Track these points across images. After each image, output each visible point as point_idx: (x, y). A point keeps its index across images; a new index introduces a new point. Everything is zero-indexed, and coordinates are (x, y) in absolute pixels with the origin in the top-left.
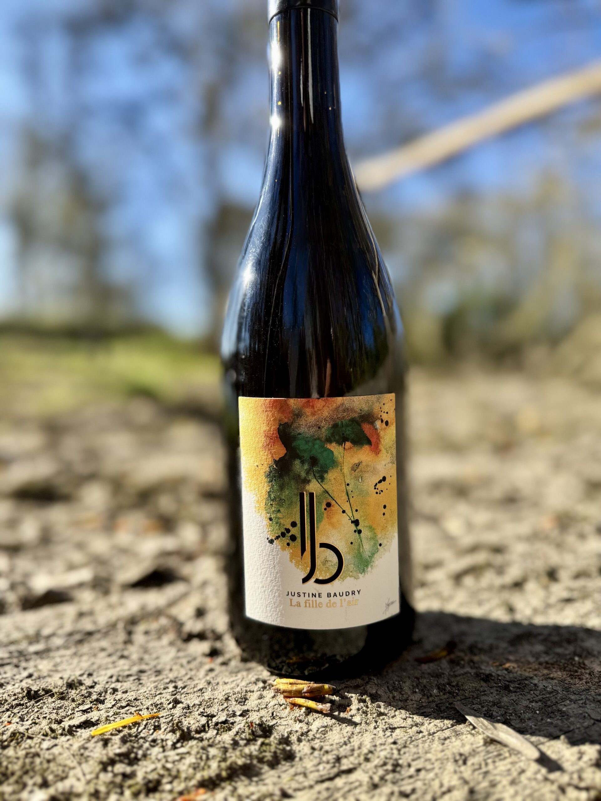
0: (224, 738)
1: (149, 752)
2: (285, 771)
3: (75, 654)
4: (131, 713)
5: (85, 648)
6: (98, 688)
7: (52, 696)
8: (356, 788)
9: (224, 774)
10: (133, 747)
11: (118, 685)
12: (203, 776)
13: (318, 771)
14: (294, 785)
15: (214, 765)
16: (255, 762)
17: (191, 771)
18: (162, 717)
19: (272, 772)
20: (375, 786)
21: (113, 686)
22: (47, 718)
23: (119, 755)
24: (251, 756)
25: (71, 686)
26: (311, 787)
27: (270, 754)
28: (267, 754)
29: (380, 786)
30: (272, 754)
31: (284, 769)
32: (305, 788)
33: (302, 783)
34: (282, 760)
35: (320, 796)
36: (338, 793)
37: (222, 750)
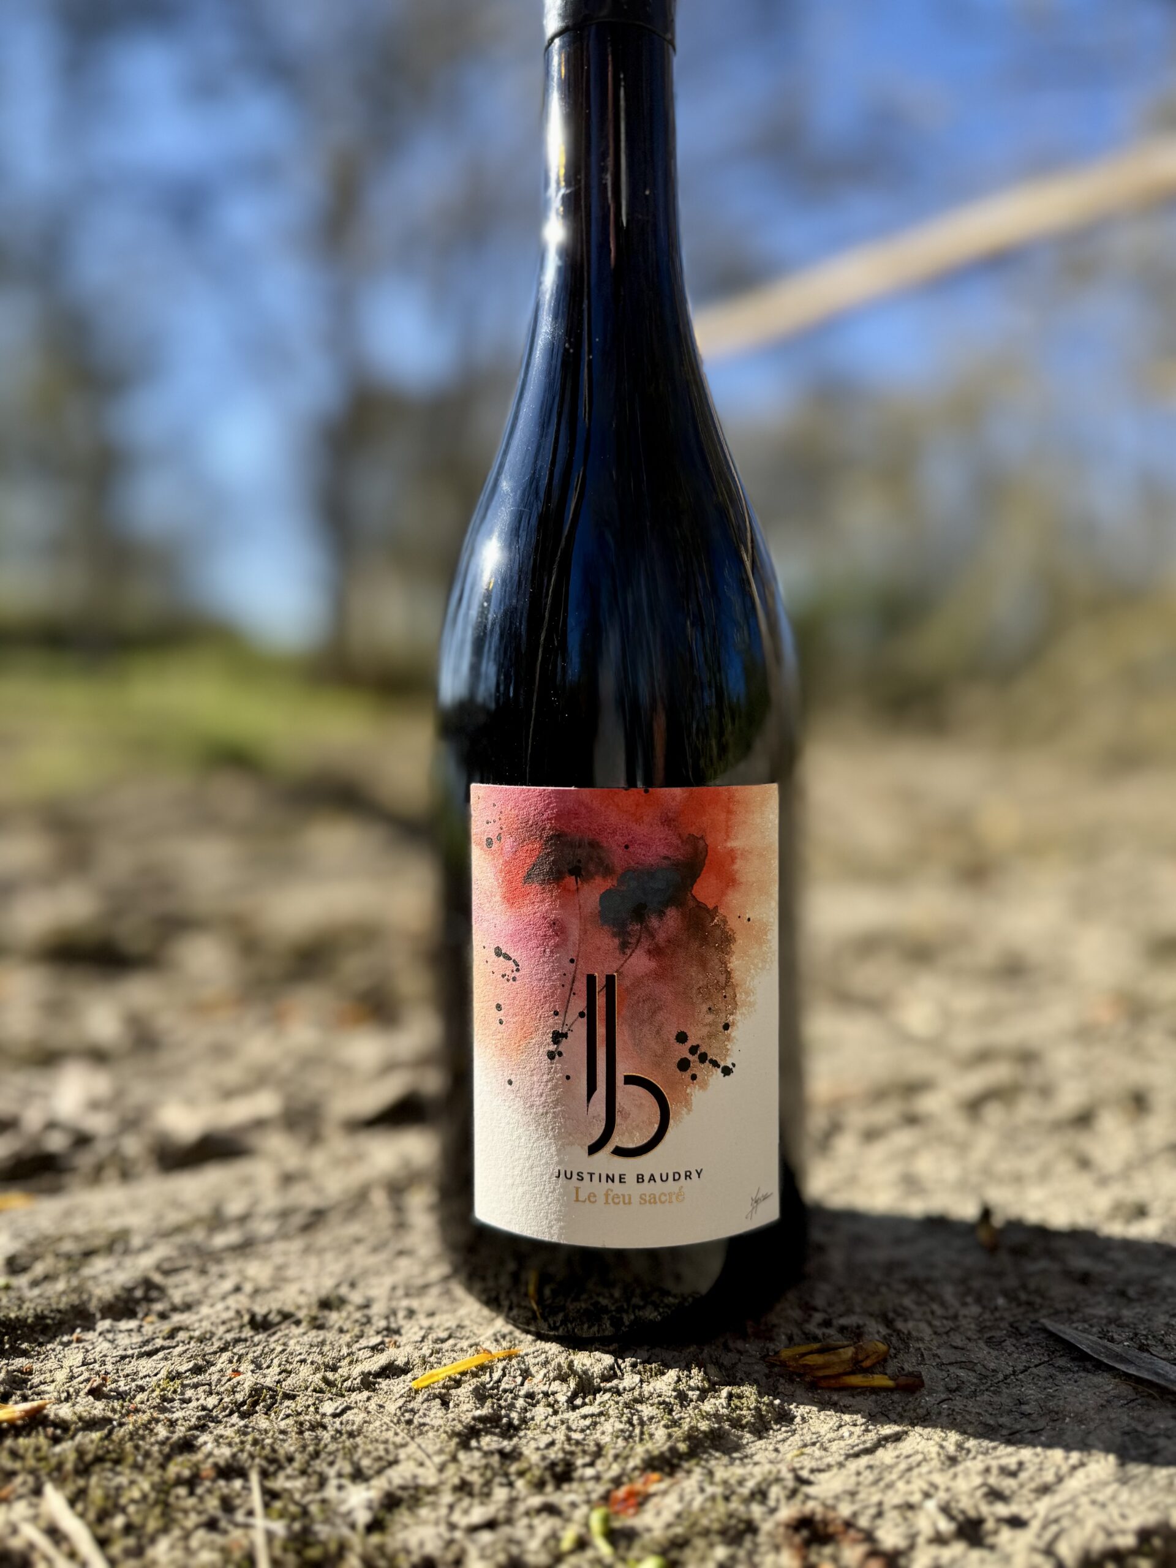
0: (657, 1388)
1: (528, 1415)
2: (784, 1440)
3: (307, 1250)
4: (462, 1350)
5: (323, 1238)
6: (377, 1309)
7: (298, 1323)
8: (919, 1465)
9: (682, 1447)
10: (500, 1406)
11: (415, 1304)
12: (647, 1451)
13: (842, 1438)
14: (808, 1463)
15: (660, 1433)
16: (726, 1426)
17: (621, 1443)
18: (527, 1355)
19: (761, 1443)
20: (953, 1461)
21: (405, 1303)
22: (309, 1361)
23: (481, 1420)
24: (717, 1416)
25: (326, 1304)
26: (841, 1465)
27: (748, 1412)
28: (744, 1412)
29: (960, 1459)
30: (753, 1412)
31: (780, 1437)
32: (829, 1467)
33: (821, 1458)
34: (772, 1422)
35: (861, 1478)
36: (890, 1473)
37: (661, 1407)
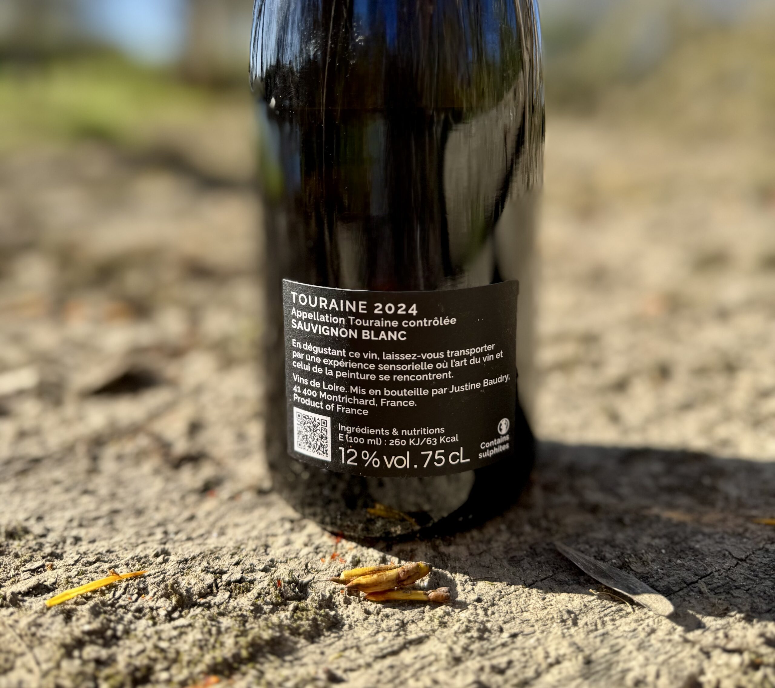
0: (240, 603)
1: (132, 626)
2: (330, 645)
3: (16, 490)
4: (103, 571)
5: (31, 481)
6: (52, 537)
8: (430, 664)
9: (244, 653)
10: (110, 621)
11: (82, 532)
12: (214, 658)
13: (376, 642)
14: (344, 664)
15: (229, 641)
16: (287, 634)
17: (196, 651)
18: (149, 575)
19: (312, 647)
20: (457, 660)
21: (74, 533)
23: (89, 633)
24: (280, 626)
25: (11, 534)
26: (369, 665)
27: (307, 622)
28: (303, 623)
29: (463, 659)
30: (310, 622)
31: (328, 641)
32: (359, 667)
33: (355, 659)
34: (324, 630)
35: (382, 677)
36: (407, 671)
37: (239, 619)
